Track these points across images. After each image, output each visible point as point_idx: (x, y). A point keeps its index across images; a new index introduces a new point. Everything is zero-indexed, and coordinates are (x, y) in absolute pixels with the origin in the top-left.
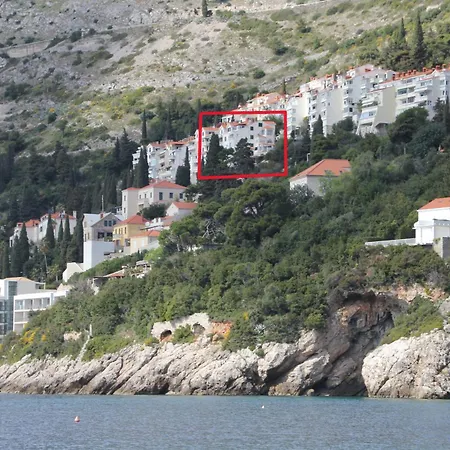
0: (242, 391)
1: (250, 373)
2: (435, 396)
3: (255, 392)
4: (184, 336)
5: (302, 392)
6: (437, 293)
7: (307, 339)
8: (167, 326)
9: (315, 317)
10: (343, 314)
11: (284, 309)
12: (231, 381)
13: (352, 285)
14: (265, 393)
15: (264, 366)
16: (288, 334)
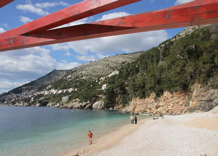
0: (80, 108)
1: (81, 106)
2: (100, 109)
3: (81, 108)
4: (76, 101)
5: (87, 108)
6: (103, 96)
7: (88, 102)
8: (74, 100)
9: (89, 99)
10: (93, 99)
11: (86, 98)
12: (78, 107)
13: (94, 95)
14: (83, 109)
15: (83, 105)
16: (86, 101)
